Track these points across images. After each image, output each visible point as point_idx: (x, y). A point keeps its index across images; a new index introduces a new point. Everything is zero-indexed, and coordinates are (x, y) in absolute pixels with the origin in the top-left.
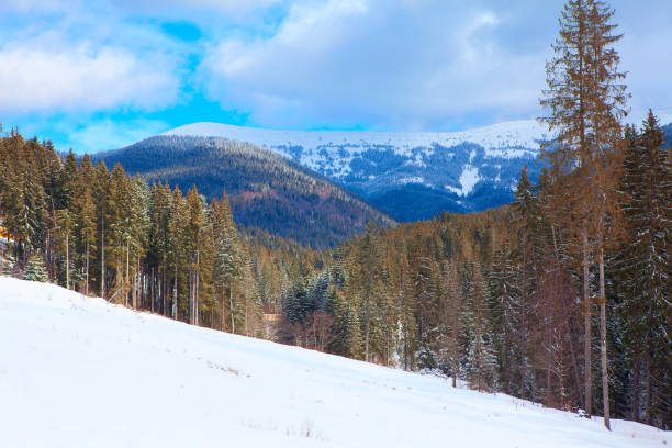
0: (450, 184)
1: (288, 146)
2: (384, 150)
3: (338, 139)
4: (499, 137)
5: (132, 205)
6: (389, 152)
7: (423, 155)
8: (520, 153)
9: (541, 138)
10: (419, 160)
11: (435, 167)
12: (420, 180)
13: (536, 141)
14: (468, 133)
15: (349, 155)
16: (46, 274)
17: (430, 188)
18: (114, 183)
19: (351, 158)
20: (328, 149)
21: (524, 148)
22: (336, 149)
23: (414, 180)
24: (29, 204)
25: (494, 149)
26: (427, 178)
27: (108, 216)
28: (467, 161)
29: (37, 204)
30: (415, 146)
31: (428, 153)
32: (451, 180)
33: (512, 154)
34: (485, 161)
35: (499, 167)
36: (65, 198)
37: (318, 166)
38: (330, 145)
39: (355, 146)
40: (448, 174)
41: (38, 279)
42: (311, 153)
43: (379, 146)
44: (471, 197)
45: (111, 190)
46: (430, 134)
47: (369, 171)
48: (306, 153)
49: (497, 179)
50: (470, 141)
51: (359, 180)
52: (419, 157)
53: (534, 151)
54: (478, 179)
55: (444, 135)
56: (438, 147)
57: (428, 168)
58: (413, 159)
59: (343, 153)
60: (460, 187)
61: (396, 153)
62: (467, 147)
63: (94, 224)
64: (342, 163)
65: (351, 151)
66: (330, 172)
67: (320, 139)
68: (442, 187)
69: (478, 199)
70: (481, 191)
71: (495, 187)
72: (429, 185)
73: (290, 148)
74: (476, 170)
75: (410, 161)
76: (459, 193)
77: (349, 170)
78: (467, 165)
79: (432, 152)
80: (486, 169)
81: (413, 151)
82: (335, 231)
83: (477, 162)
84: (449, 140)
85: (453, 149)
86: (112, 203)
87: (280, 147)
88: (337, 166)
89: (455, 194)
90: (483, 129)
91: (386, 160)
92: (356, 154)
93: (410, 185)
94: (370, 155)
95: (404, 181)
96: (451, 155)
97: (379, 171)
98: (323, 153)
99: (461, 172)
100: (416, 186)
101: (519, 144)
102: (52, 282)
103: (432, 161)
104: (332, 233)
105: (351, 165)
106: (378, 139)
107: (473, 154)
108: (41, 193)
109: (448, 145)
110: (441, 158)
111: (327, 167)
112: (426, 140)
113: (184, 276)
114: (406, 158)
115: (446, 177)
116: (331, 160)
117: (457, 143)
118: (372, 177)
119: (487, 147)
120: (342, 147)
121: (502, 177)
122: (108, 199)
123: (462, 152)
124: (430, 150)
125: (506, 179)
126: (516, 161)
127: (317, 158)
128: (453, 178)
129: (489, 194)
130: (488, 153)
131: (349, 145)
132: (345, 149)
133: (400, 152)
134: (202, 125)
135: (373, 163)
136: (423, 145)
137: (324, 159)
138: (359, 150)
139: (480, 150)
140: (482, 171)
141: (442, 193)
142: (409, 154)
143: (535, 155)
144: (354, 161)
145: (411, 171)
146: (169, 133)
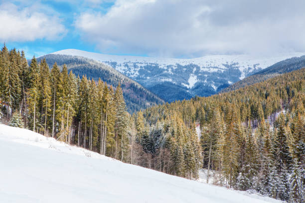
0: (184, 82)
1: (110, 61)
2: (154, 65)
3: (133, 59)
4: (207, 62)
5: (72, 88)
6: (157, 67)
7: (172, 68)
8: (216, 70)
9: (226, 64)
10: (170, 71)
11: (177, 74)
12: (170, 80)
13: (223, 65)
14: (193, 60)
15: (138, 67)
16: (23, 124)
17: (175, 84)
18: (62, 75)
19: (139, 69)
20: (128, 64)
21: (218, 68)
22: (132, 64)
23: (167, 80)
24: (11, 84)
25: (204, 67)
26: (173, 79)
27: (58, 93)
28: (192, 72)
29: (15, 84)
30: (168, 65)
31: (174, 68)
32: (184, 81)
33: (212, 70)
34: (200, 73)
35: (206, 76)
36: (30, 82)
37: (124, 72)
38: (129, 62)
39: (141, 63)
40: (183, 78)
41: (19, 126)
42: (120, 65)
43: (152, 64)
44: (193, 89)
45: (60, 78)
46: (175, 59)
47: (147, 75)
48: (118, 65)
49: (205, 81)
50: (194, 63)
51: (143, 79)
52: (170, 69)
53: (222, 69)
54: (196, 81)
55: (182, 60)
56: (179, 65)
57: (174, 75)
58: (167, 70)
59: (135, 66)
60: (188, 84)
61: (160, 67)
62: (192, 66)
63: (49, 97)
64: (135, 71)
65: (139, 65)
66: (129, 74)
67: (125, 59)
68: (180, 84)
69: (197, 90)
70: (198, 86)
71: (204, 85)
72: (174, 83)
73: (111, 63)
74: (196, 77)
75: (166, 71)
76: (188, 87)
77: (138, 74)
78: (192, 75)
79: (176, 68)
80: (201, 76)
81: (167, 67)
82: (133, 102)
83: (196, 73)
84: (184, 62)
85: (186, 67)
86: (60, 86)
87: (106, 62)
88: (133, 72)
89: (186, 87)
90: (200, 58)
91: (155, 70)
92: (141, 67)
93: (166, 82)
94: (147, 67)
95: (163, 80)
96: (185, 69)
97: (152, 75)
98: (126, 65)
99: (189, 77)
100: (168, 83)
101: (215, 66)
102: (25, 128)
103: (176, 71)
104: (131, 103)
105: (139, 72)
106: (152, 60)
107: (195, 69)
108: (18, 78)
109: (183, 65)
110: (180, 71)
111: (128, 72)
112: (173, 62)
113: (96, 127)
114: (164, 70)
115: (182, 80)
116: (130, 69)
117: (188, 64)
118: (148, 78)
119: (201, 67)
120: (135, 63)
121: (208, 80)
122: (58, 83)
123: (190, 68)
124: (175, 66)
125: (210, 82)
126: (214, 73)
127: (123, 68)
128: (185, 80)
129: (201, 88)
130: (202, 69)
131: (138, 63)
132: (137, 64)
133: (162, 67)
134: (71, 50)
135: (149, 71)
136: (172, 64)
137: (126, 68)
138: (143, 65)
139: (198, 68)
140: (199, 77)
141: (180, 87)
142: (166, 68)
143: (223, 71)
144: (140, 70)
145: (166, 76)
146: (56, 53)
